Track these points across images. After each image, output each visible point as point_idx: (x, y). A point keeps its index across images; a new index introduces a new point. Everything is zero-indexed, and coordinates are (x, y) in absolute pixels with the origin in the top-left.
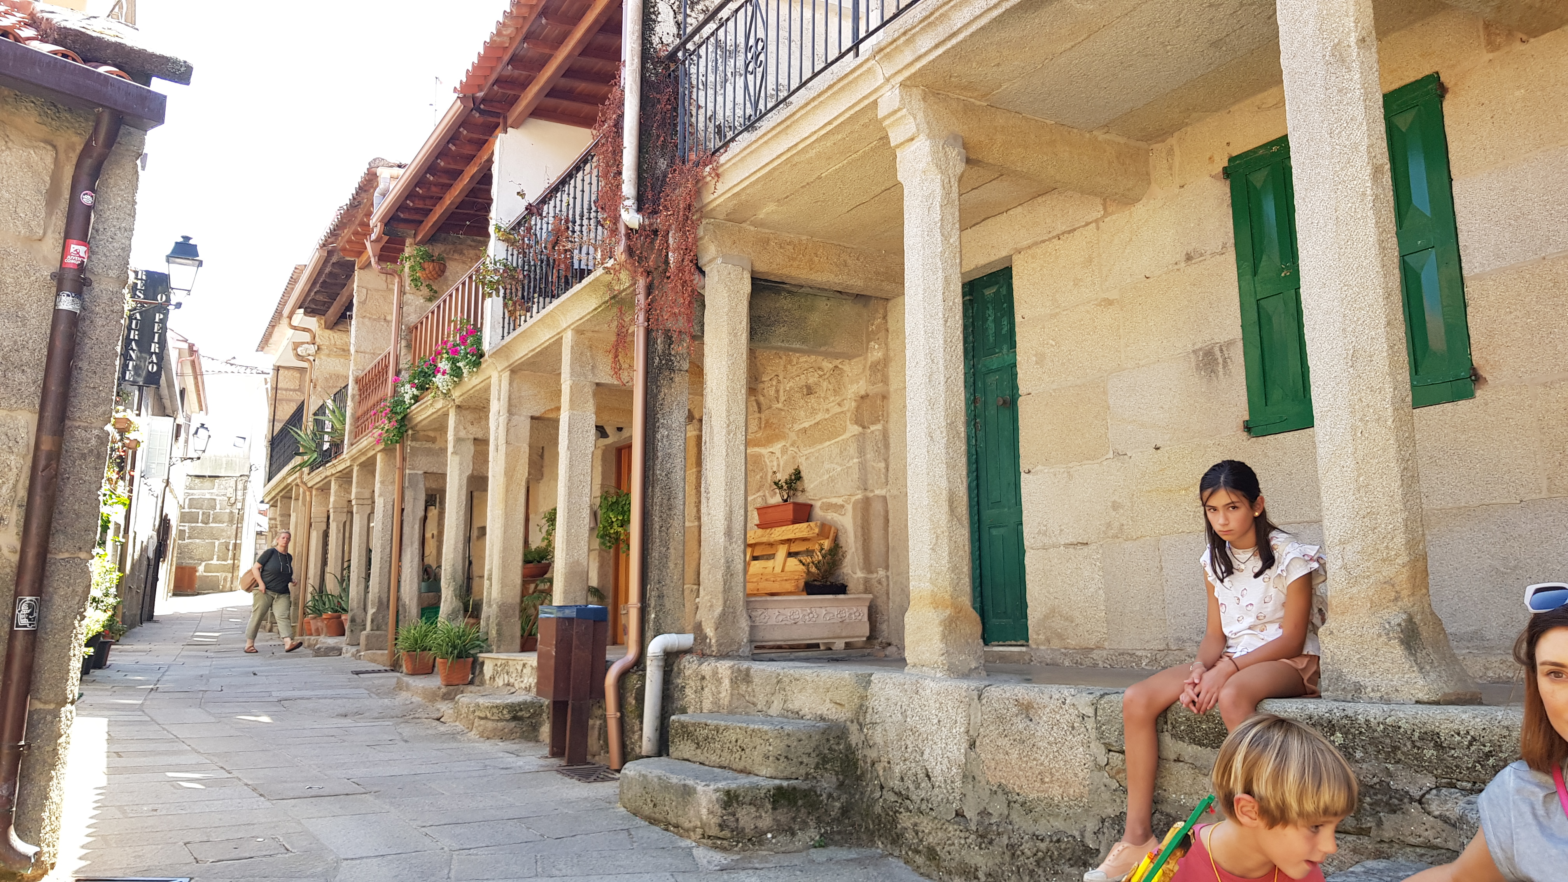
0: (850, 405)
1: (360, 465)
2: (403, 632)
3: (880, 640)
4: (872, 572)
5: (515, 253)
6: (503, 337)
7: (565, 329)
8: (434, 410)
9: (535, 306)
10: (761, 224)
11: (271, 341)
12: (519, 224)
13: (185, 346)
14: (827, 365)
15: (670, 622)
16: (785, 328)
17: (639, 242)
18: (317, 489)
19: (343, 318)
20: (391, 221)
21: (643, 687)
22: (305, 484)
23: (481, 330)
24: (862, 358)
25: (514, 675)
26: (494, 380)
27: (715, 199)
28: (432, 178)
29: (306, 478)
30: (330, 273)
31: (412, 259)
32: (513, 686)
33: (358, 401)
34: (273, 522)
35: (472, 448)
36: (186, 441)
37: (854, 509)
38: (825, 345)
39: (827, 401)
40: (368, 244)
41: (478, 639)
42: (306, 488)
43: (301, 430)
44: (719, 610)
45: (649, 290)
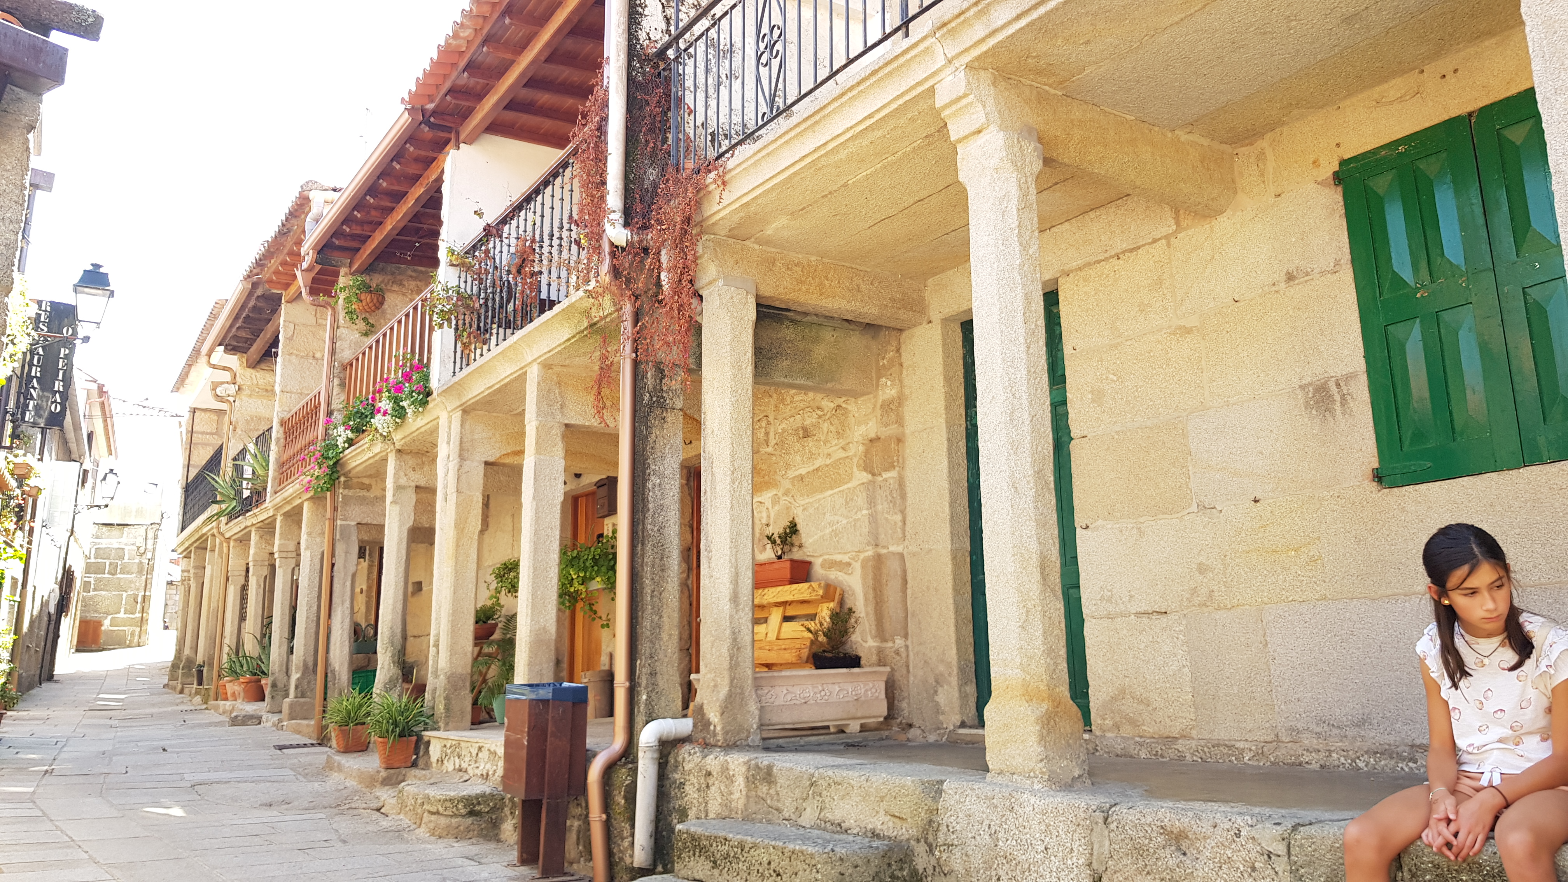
0: (857, 450)
1: (284, 514)
2: (332, 704)
3: (899, 720)
4: (885, 641)
5: (469, 280)
6: (454, 373)
7: (530, 363)
8: (371, 455)
9: (494, 338)
10: (768, 242)
11: (187, 381)
12: (474, 247)
13: (94, 387)
14: (828, 404)
15: (663, 705)
16: (788, 362)
17: (626, 261)
18: (235, 540)
19: (269, 354)
20: (325, 249)
21: (634, 783)
22: (223, 535)
23: (428, 366)
24: (871, 396)
25: (467, 759)
26: (443, 422)
27: (719, 211)
28: (372, 201)
29: (223, 527)
30: (254, 307)
31: (347, 291)
32: (466, 771)
33: (282, 445)
34: (186, 574)
35: (414, 497)
36: (94, 488)
37: (863, 567)
38: (832, 380)
39: (828, 445)
40: (299, 274)
41: (421, 714)
42: (223, 539)
43: (218, 476)
44: (724, 691)
45: (637, 317)
